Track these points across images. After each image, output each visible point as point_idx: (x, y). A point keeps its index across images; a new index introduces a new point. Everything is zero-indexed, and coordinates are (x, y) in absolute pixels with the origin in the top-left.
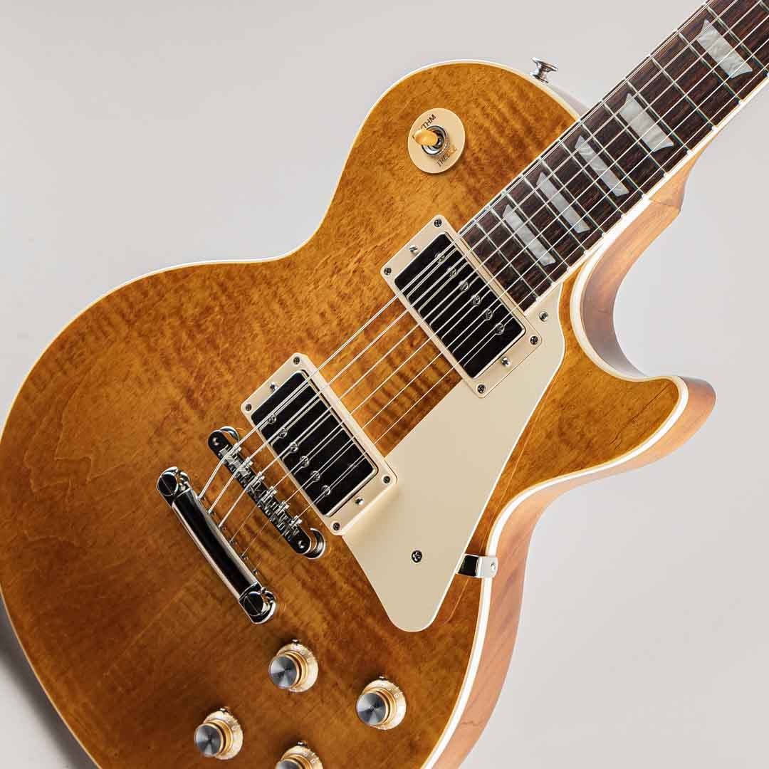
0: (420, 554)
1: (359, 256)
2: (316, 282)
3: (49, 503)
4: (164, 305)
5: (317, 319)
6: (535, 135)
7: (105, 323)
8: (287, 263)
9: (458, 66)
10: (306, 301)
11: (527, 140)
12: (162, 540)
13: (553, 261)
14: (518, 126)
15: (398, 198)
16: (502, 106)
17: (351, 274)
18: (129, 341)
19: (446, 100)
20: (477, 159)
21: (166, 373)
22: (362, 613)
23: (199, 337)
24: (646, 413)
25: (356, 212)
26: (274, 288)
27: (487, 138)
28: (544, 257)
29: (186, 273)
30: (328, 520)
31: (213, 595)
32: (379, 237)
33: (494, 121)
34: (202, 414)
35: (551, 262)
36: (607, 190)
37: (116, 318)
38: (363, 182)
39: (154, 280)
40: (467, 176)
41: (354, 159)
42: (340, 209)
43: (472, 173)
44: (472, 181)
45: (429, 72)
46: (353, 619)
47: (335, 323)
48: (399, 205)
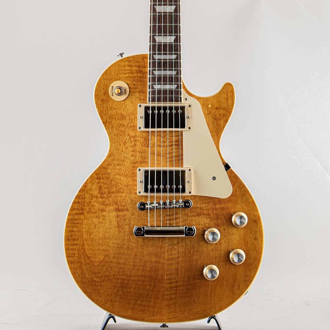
0: (214, 177)
1: (127, 134)
2: (122, 151)
3: (106, 279)
4: (87, 199)
5: (132, 158)
6: (141, 66)
7: (74, 221)
8: (110, 155)
9: (107, 71)
10: (124, 158)
11: (141, 69)
12: (148, 248)
13: (176, 86)
14: (135, 68)
15: (123, 112)
16: (127, 68)
17: (129, 140)
18: (87, 218)
19: (112, 80)
20: (134, 84)
21: (106, 213)
22: (213, 207)
23: (105, 196)
24: (229, 96)
25: (115, 126)
26: (113, 164)
27: (131, 78)
28: (174, 87)
29: (85, 185)
30: (187, 194)
31: (175, 245)
32: (128, 125)
33: (128, 73)
34: (127, 210)
35: (176, 87)
36: (172, 59)
37: (77, 217)
38: (110, 118)
39: (78, 197)
40: (135, 90)
41: (102, 116)
42: (110, 130)
43: (136, 88)
44: (138, 90)
45: (100, 79)
46: (213, 210)
47: (138, 153)
48: (125, 113)
